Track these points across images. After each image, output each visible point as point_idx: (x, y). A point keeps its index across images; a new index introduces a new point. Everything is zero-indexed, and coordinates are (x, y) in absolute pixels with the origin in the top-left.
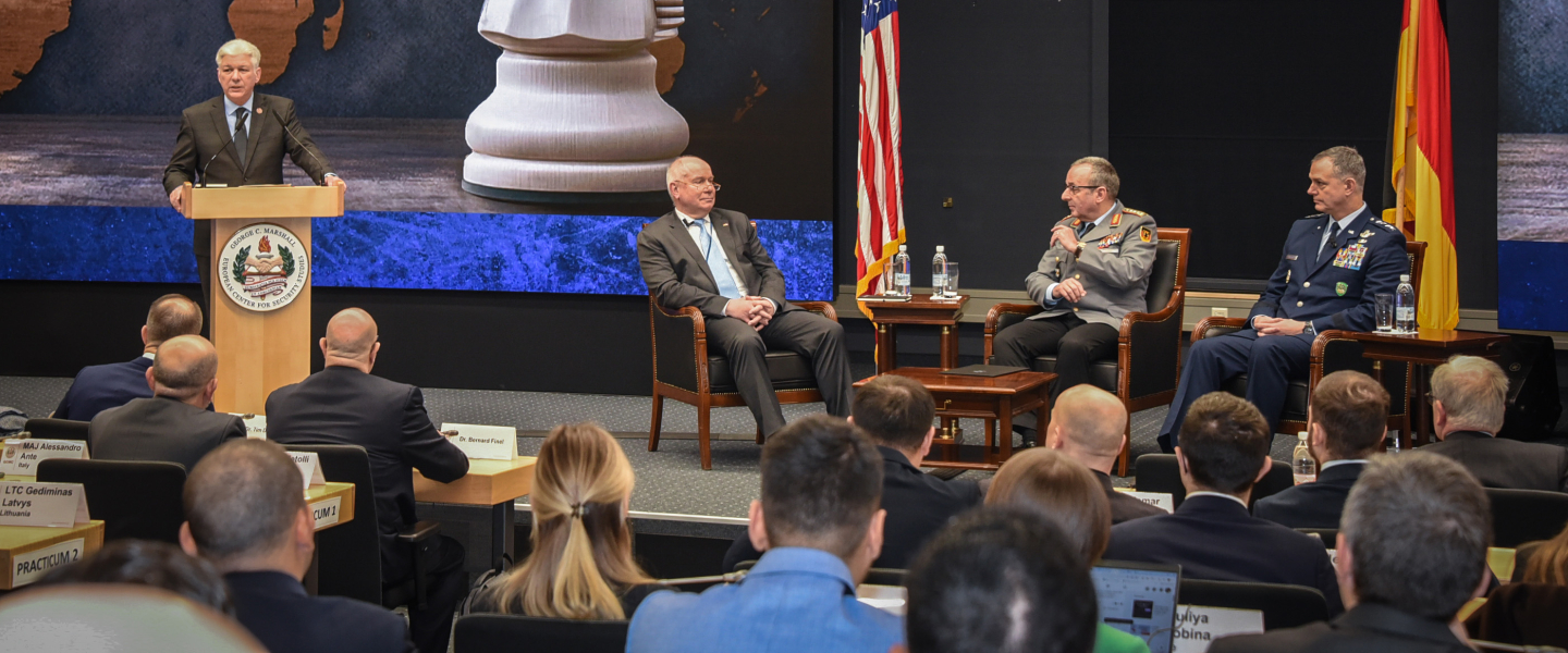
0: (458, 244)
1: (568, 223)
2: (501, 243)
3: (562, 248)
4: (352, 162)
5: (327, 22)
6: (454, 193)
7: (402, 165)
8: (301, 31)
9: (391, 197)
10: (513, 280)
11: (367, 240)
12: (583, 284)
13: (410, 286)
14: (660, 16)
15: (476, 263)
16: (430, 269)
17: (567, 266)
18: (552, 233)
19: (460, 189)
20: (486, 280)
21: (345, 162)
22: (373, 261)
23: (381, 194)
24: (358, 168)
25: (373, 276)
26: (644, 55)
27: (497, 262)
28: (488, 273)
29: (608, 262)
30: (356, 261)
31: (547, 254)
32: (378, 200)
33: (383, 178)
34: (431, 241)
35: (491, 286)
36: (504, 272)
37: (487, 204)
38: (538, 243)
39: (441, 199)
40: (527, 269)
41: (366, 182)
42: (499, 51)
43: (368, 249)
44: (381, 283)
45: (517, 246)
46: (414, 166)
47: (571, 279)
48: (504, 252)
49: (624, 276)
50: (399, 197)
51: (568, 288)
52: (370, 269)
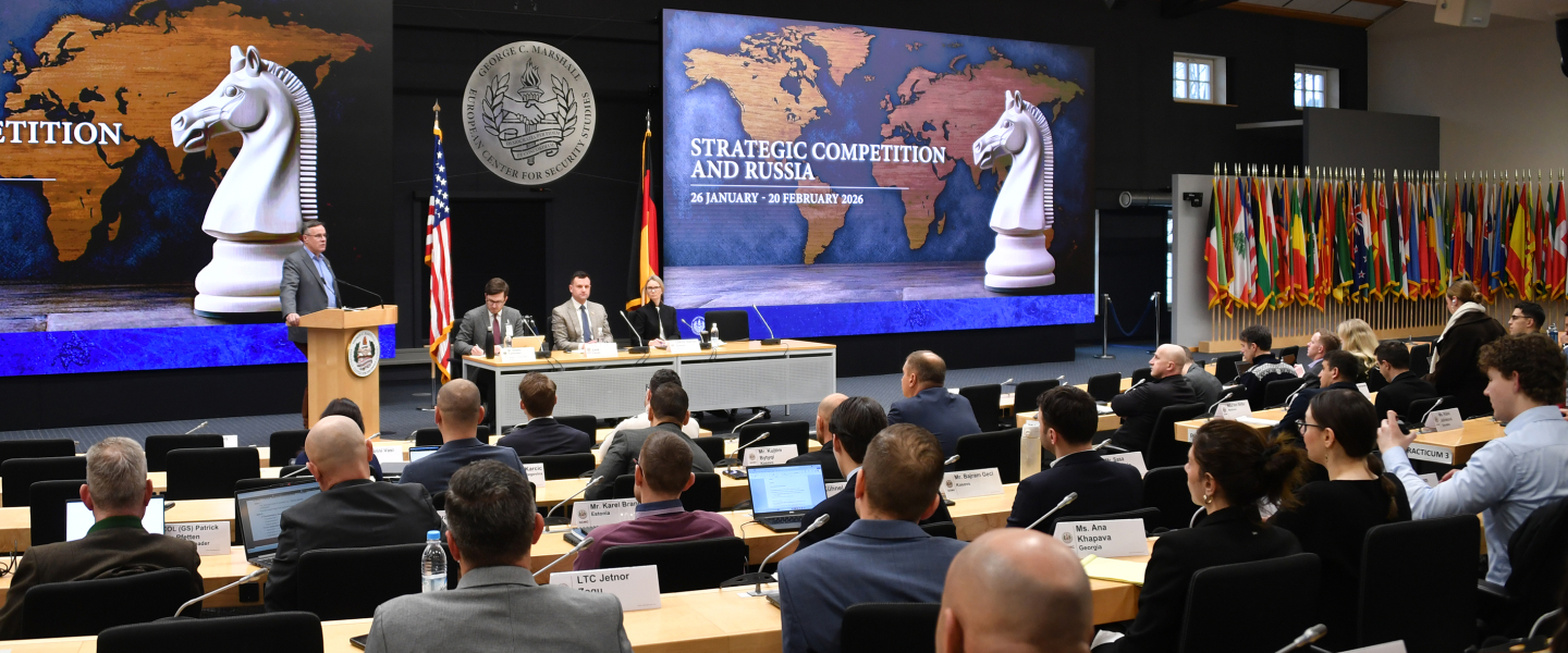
0: (193, 343)
1: (255, 329)
2: (217, 341)
3: (252, 342)
4: (127, 302)
5: (111, 225)
6: (190, 316)
7: (160, 302)
8: (95, 231)
9: (152, 320)
10: (225, 360)
11: (138, 344)
12: (264, 359)
13: (164, 367)
14: (305, 220)
15: (203, 353)
16: (176, 358)
17: (255, 350)
18: (247, 334)
19: (193, 313)
20: (209, 361)
21: (122, 303)
22: (142, 355)
23: (145, 319)
24: (131, 305)
25: (142, 364)
26: (296, 241)
27: (216, 351)
28: (210, 357)
29: (279, 347)
30: (131, 356)
31: (244, 345)
32: (144, 322)
33: (146, 310)
34: (176, 342)
35: (212, 365)
36: (220, 356)
37: (209, 321)
38: (239, 340)
39: (182, 319)
40: (232, 353)
41: (136, 313)
42: (215, 240)
43: (138, 349)
44: (147, 367)
45: (227, 342)
46: (165, 302)
47: (257, 357)
48: (220, 346)
49: (287, 354)
50: (156, 320)
51: (256, 362)
52: (139, 360)
